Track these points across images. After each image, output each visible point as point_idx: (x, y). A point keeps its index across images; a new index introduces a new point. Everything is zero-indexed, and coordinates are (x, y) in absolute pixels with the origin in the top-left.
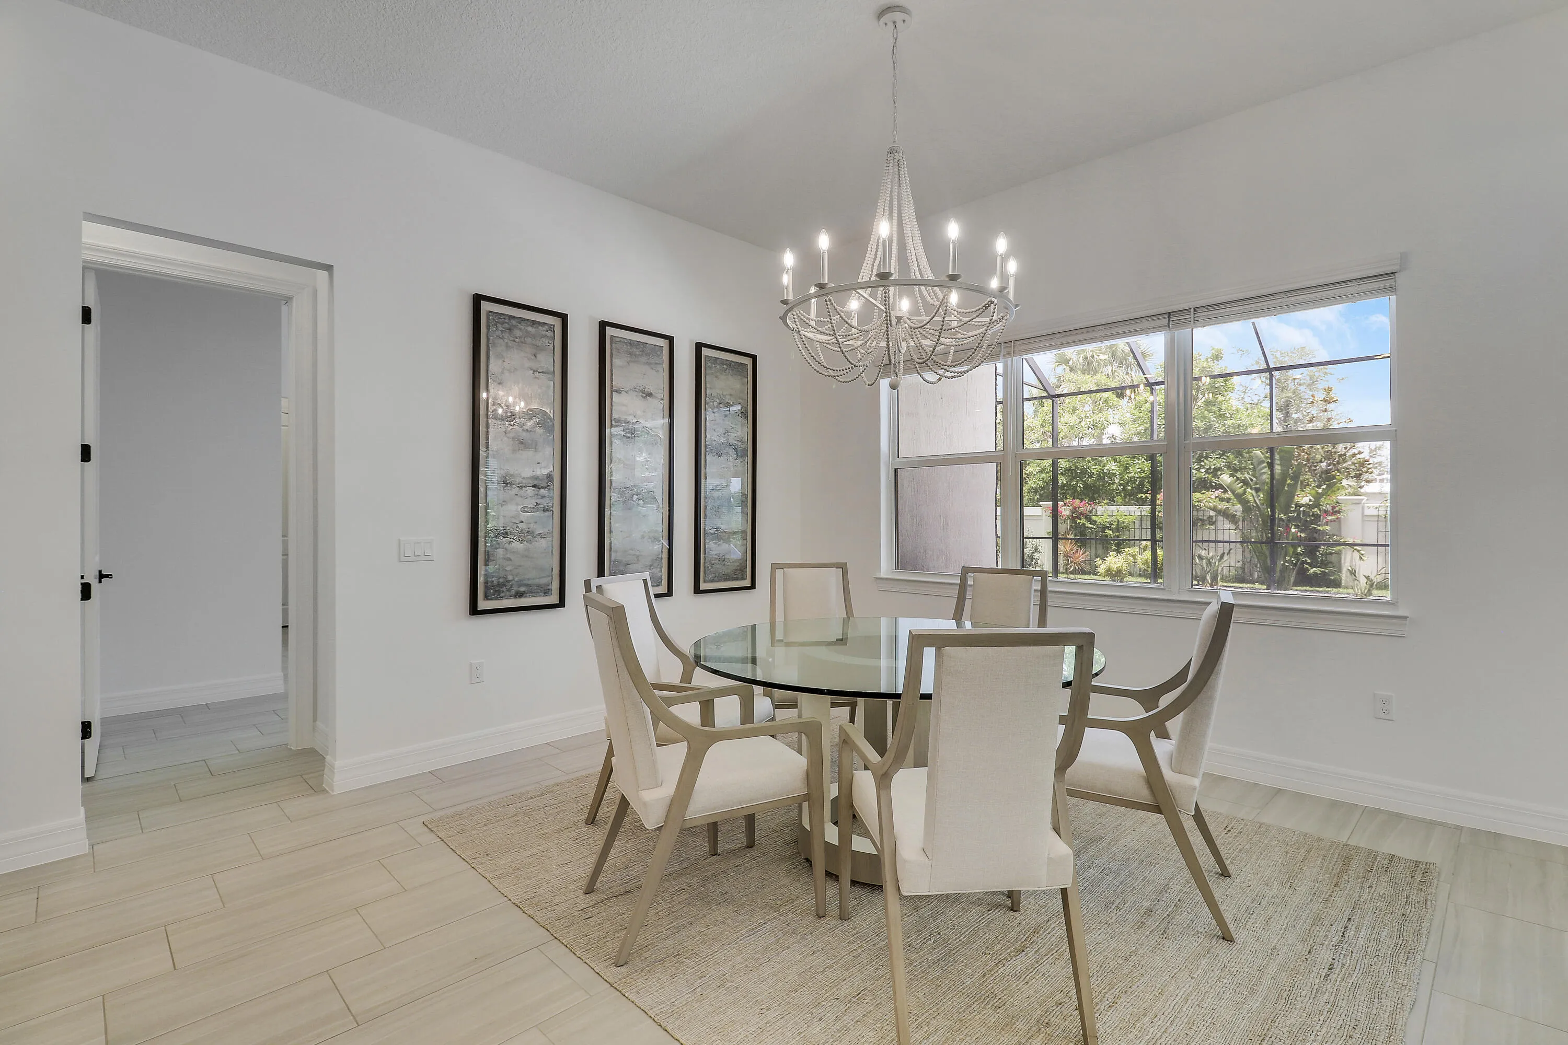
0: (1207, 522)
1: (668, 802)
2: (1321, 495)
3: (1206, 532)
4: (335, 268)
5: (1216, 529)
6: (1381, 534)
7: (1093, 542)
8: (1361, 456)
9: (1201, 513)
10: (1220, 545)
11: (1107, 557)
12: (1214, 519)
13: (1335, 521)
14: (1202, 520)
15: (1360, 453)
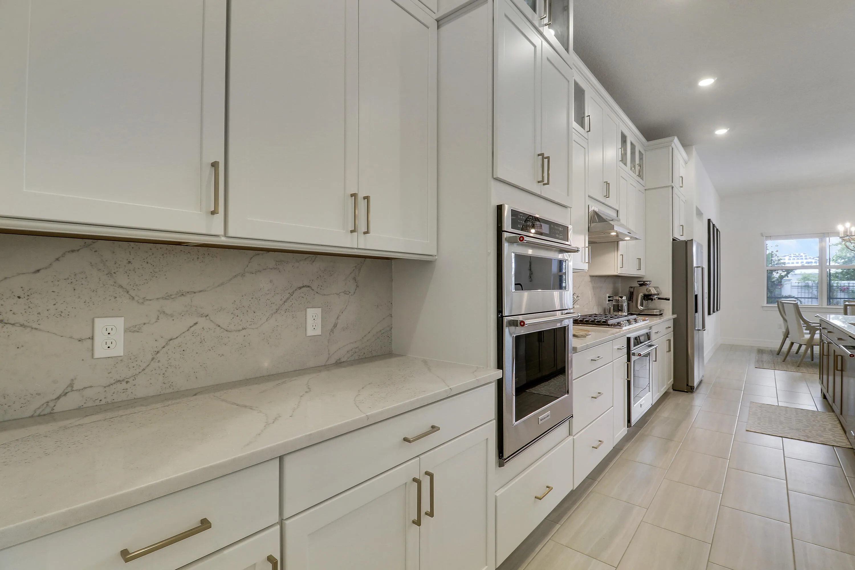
13: (780, 288)
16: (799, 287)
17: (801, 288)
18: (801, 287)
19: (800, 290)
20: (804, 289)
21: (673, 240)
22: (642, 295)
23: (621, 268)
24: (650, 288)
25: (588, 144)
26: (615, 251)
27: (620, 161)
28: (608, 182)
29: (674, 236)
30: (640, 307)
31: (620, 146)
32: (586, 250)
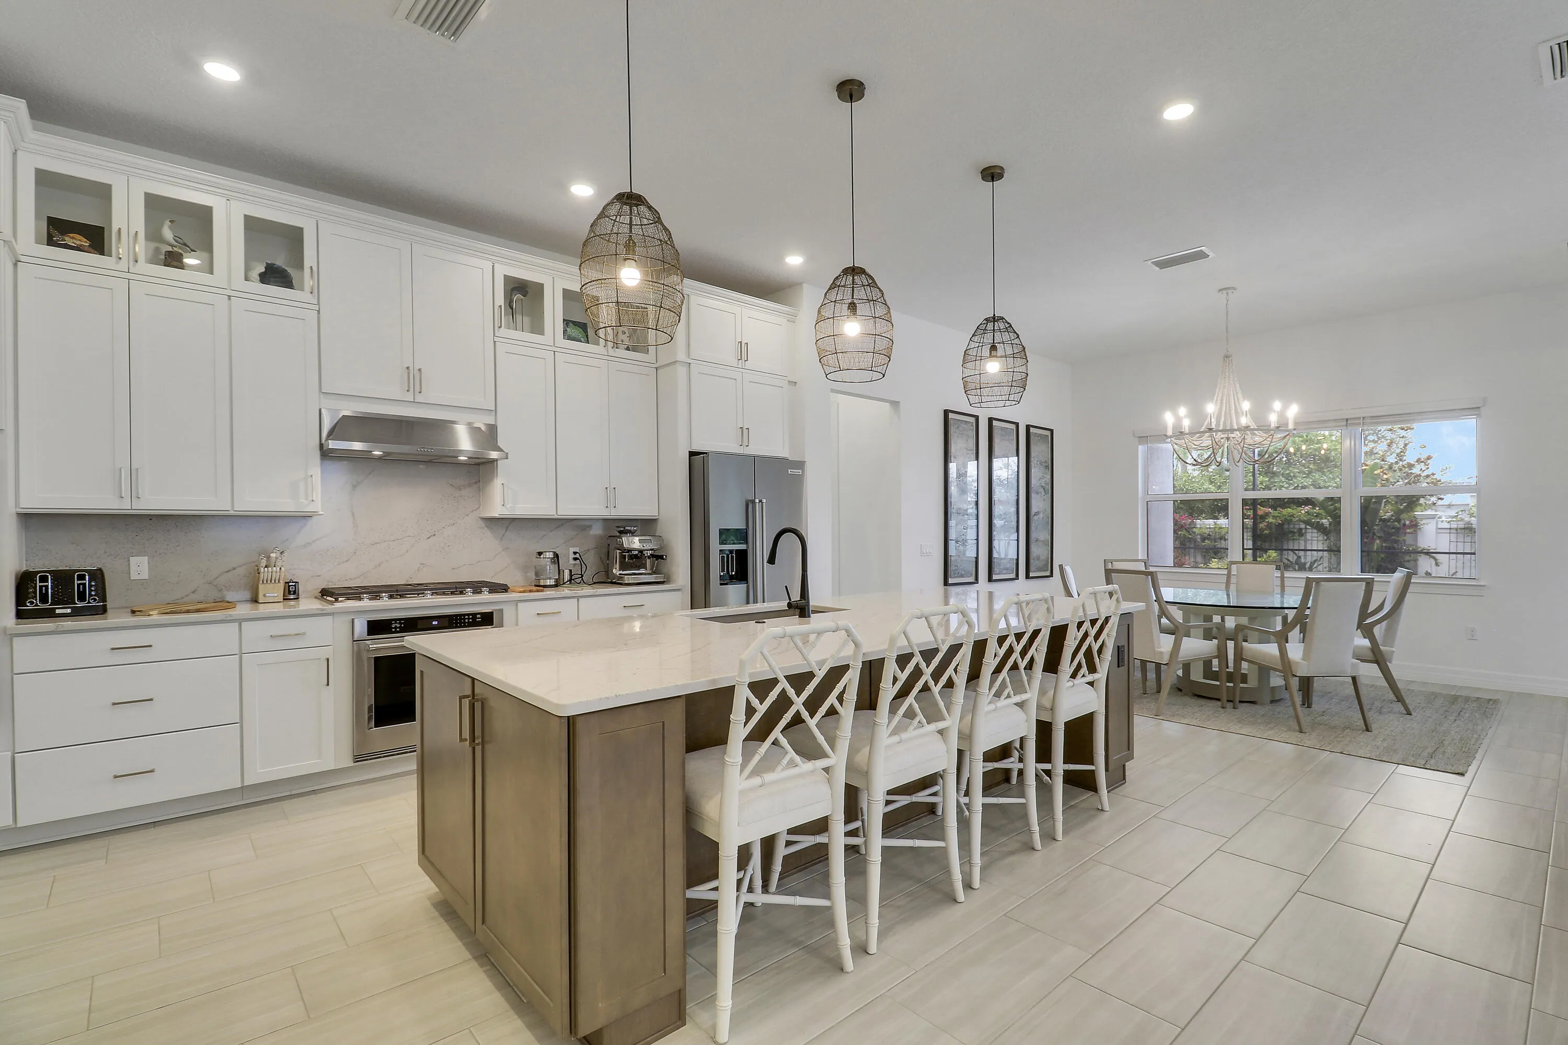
0: (1297, 534)
1: (1170, 653)
2: (1401, 511)
3: (1296, 542)
4: (901, 404)
5: (1306, 541)
6: (1453, 544)
7: (1192, 551)
8: (1435, 477)
9: (1292, 526)
10: (1309, 553)
11: (1210, 563)
12: (1304, 531)
13: (1413, 533)
14: (1293, 532)
15: (1433, 474)
16: (1452, 531)
17: (1457, 533)
18: (1456, 530)
19: (1453, 537)
20: (1462, 535)
21: (692, 454)
22: (618, 551)
23: (503, 505)
24: (623, 538)
25: (319, 311)
26: (496, 478)
27: (500, 327)
28: (417, 367)
29: (696, 448)
30: (616, 571)
31: (498, 303)
32: (309, 479)
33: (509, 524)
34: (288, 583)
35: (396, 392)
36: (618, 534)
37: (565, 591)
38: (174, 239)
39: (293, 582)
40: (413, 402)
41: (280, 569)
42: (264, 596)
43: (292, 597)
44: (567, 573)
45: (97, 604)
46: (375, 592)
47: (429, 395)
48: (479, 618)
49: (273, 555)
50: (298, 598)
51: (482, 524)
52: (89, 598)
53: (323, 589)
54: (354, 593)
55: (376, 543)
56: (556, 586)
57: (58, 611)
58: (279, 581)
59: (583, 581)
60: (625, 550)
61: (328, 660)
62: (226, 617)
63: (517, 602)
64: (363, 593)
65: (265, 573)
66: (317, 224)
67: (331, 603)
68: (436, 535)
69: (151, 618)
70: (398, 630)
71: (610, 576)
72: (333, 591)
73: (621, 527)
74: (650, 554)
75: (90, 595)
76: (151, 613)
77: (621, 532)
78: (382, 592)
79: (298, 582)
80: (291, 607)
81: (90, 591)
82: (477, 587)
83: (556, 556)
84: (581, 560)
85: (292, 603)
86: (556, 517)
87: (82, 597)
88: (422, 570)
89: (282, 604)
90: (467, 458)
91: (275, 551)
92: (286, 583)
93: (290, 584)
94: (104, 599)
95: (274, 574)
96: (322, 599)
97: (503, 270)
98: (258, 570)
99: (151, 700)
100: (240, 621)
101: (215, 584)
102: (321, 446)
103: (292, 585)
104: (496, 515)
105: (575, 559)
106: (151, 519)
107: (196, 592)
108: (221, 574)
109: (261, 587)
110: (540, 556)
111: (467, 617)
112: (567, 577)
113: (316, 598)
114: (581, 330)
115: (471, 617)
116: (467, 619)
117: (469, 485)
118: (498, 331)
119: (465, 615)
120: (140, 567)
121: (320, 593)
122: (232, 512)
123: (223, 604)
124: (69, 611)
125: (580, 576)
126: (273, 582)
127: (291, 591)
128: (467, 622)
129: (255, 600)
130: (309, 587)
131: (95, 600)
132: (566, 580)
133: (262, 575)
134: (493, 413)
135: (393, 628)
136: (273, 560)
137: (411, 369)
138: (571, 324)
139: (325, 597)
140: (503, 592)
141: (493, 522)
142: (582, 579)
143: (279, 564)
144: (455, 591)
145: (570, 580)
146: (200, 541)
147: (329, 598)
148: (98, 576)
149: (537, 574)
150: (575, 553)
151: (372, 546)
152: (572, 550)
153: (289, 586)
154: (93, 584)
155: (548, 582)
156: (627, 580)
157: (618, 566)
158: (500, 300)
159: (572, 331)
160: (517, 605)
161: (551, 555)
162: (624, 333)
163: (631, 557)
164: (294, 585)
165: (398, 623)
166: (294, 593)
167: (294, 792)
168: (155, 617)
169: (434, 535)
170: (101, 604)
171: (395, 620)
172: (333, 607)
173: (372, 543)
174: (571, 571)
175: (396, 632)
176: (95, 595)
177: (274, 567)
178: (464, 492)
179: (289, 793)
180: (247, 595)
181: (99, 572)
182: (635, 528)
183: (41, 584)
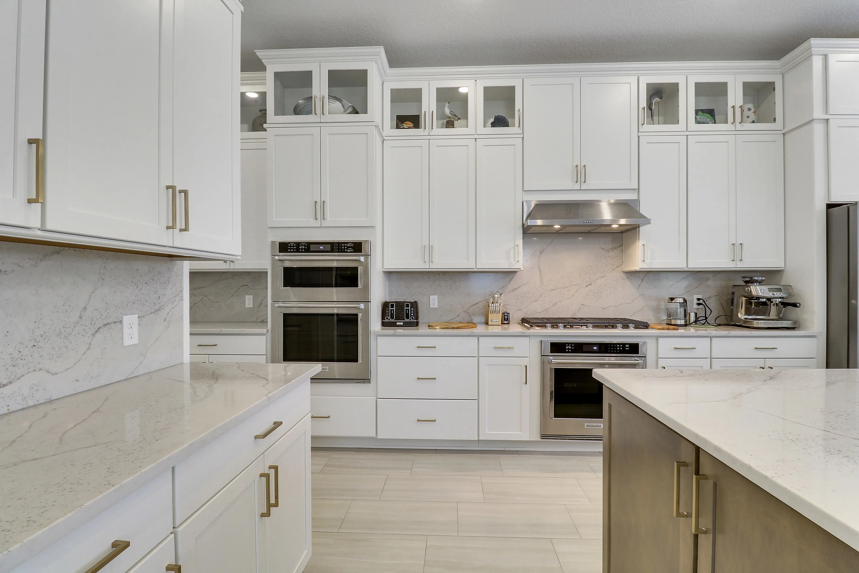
21: (830, 206)
22: (744, 298)
23: (643, 261)
24: (751, 287)
25: (523, 138)
26: (638, 240)
27: (643, 125)
28: (583, 165)
29: (835, 199)
30: (742, 315)
31: (641, 107)
32: (516, 247)
33: (645, 276)
34: (504, 313)
35: (569, 184)
36: (744, 284)
37: (692, 330)
38: (450, 113)
39: (506, 313)
40: (580, 190)
41: (500, 304)
42: (492, 321)
43: (506, 322)
44: (693, 316)
45: (414, 321)
46: (555, 323)
47: (591, 183)
48: (627, 348)
49: (496, 296)
50: (509, 323)
51: (623, 276)
52: (410, 317)
53: (523, 318)
54: (542, 323)
55: (553, 290)
56: (686, 325)
57: (398, 324)
58: (499, 312)
59: (707, 322)
60: (754, 297)
61: (526, 367)
62: (471, 333)
63: (657, 338)
64: (547, 323)
65: (492, 307)
66: (523, 81)
67: (529, 329)
68: (592, 284)
69: (436, 330)
70: (570, 350)
71: (734, 318)
72: (529, 320)
73: (747, 277)
74: (780, 302)
75: (411, 316)
76: (436, 328)
77: (747, 282)
78: (559, 323)
79: (509, 313)
80: (505, 329)
81: (411, 313)
82: (626, 323)
83: (685, 301)
84: (705, 306)
85: (506, 326)
86: (687, 269)
87: (407, 317)
88: (582, 308)
89: (500, 326)
90: (618, 226)
91: (497, 293)
92: (503, 313)
93: (505, 314)
94: (417, 318)
95: (497, 308)
96: (522, 325)
97: (645, 81)
98: (488, 305)
99: (435, 379)
100: (478, 336)
101: (468, 312)
102: (523, 225)
103: (506, 315)
104: (638, 269)
105: (699, 304)
106: (439, 275)
107: (459, 316)
108: (471, 306)
109: (490, 315)
110: (672, 301)
111: (618, 346)
112: (693, 318)
113: (519, 323)
114: (709, 115)
115: (621, 346)
116: (618, 347)
117: (615, 248)
118: (642, 128)
119: (617, 344)
120: (434, 301)
121: (521, 320)
122: (476, 270)
123: (471, 324)
124: (402, 323)
125: (705, 318)
126: (496, 312)
127: (506, 319)
128: (618, 350)
129: (487, 323)
130: (516, 316)
131: (412, 318)
132: (692, 321)
133: (490, 308)
134: (637, 191)
135: (567, 349)
136: (496, 299)
137: (579, 166)
138: (700, 113)
139: (524, 323)
140: (644, 328)
141: (632, 274)
142: (706, 321)
143: (499, 301)
144: (608, 326)
145: (695, 322)
146: (461, 287)
147: (526, 325)
148: (415, 305)
149: (669, 315)
150: (699, 299)
151: (551, 291)
152: (696, 297)
153: (504, 315)
154: (412, 309)
155: (679, 322)
156: (756, 324)
157: (743, 312)
158: (644, 103)
159: (700, 117)
160: (657, 339)
161: (681, 301)
162: (749, 109)
163: (758, 304)
164: (507, 315)
165: (570, 346)
166: (507, 320)
167: (506, 449)
168: (438, 330)
169: (591, 284)
170: (416, 321)
171: (568, 344)
172: (529, 331)
173: (551, 289)
174: (696, 314)
175: (569, 352)
176: (413, 316)
177: (497, 303)
178: (611, 254)
179: (503, 449)
180: (483, 320)
181: (415, 303)
182: (763, 278)
183: (391, 309)
